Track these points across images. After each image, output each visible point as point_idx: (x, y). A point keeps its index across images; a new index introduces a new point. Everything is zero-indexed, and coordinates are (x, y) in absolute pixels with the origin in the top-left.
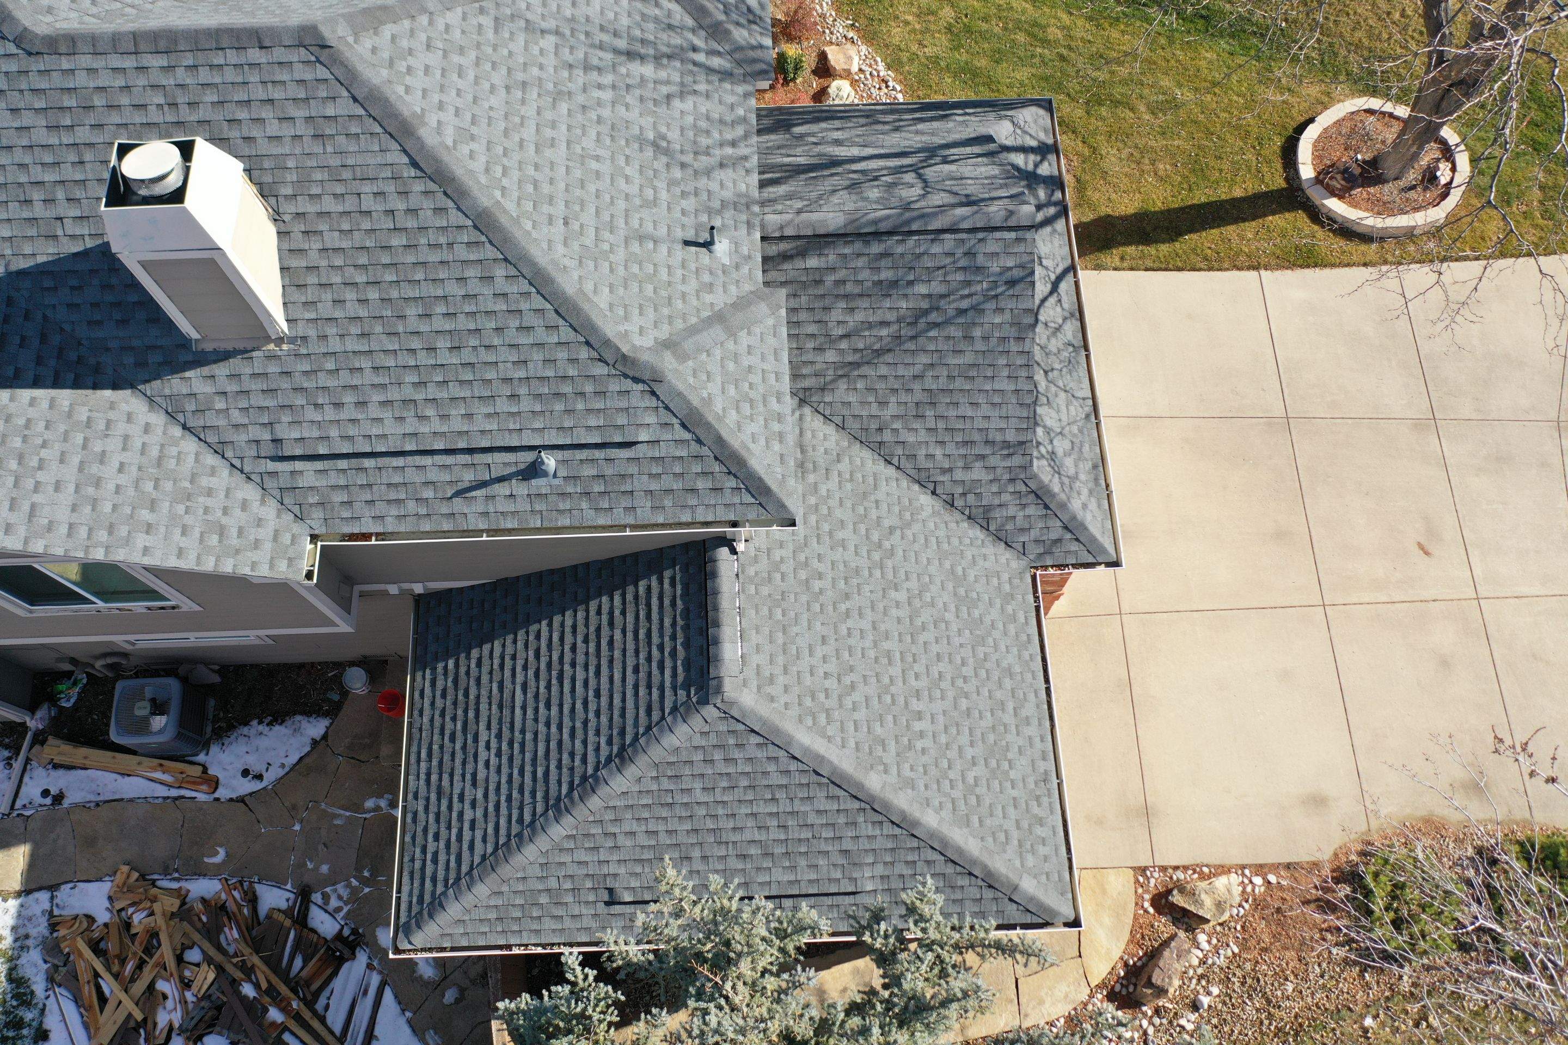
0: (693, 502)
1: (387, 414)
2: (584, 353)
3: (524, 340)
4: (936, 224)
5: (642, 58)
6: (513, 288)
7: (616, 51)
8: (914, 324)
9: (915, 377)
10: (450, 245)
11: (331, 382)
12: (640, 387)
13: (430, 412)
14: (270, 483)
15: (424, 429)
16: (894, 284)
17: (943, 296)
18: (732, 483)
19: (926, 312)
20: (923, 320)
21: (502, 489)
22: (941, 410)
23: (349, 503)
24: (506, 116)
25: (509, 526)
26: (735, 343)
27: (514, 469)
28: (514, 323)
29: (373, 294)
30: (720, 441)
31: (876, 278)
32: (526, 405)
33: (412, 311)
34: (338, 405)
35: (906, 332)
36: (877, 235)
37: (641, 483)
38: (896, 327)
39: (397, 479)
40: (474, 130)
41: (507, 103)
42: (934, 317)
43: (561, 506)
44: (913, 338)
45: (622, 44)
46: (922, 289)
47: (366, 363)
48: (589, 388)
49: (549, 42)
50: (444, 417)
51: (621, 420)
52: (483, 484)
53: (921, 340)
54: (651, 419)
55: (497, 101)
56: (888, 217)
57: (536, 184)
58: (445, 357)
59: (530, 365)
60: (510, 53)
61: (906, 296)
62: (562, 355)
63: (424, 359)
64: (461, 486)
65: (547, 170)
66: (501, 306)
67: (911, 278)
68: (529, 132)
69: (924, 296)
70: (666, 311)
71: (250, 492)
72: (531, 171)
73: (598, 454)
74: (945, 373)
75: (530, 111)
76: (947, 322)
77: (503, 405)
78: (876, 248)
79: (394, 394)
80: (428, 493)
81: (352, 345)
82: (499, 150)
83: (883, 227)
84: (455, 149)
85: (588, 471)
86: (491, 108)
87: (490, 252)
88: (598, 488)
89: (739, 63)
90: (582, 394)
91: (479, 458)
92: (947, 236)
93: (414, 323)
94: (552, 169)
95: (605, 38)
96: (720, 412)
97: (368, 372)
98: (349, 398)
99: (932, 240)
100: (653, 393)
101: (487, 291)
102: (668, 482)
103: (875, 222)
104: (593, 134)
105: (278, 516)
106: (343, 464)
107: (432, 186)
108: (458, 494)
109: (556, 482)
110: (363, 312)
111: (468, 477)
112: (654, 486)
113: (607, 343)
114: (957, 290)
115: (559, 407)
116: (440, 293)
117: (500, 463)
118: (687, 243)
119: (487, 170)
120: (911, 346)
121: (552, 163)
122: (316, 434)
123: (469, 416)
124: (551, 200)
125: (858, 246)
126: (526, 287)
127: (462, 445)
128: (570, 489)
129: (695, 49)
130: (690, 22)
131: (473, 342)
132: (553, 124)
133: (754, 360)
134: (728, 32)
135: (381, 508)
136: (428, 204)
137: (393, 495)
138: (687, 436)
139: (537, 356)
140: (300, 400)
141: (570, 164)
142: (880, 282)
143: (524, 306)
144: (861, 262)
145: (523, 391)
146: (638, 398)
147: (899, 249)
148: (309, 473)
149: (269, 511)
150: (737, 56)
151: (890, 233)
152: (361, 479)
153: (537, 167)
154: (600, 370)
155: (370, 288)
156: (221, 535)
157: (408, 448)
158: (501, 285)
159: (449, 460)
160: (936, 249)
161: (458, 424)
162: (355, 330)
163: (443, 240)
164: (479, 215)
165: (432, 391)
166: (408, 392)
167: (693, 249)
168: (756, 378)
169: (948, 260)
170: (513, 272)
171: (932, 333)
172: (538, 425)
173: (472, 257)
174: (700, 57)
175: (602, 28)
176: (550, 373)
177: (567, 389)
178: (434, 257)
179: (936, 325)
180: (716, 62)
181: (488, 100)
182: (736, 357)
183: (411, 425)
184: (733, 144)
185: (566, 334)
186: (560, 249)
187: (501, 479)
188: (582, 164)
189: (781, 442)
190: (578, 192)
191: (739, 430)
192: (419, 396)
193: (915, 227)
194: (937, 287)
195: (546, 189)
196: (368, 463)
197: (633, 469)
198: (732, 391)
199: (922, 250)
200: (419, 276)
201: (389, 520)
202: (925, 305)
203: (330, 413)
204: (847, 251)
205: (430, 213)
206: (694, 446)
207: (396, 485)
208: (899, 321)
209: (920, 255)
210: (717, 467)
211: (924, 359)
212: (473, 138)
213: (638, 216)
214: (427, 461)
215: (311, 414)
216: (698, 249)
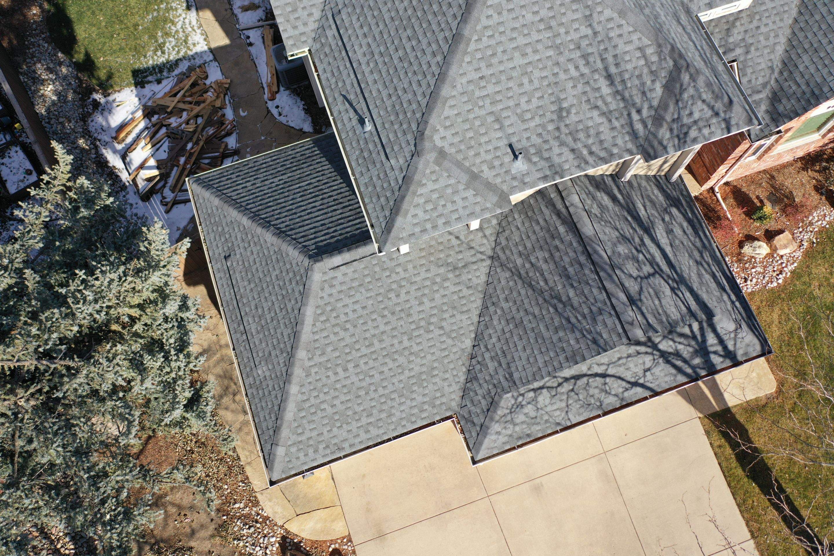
0: (374, 200)
1: (365, 48)
2: (418, 115)
3: (415, 86)
4: (608, 285)
5: (612, 83)
6: (434, 68)
7: (606, 69)
8: (552, 297)
9: (526, 310)
10: (442, 30)
11: (369, 18)
12: (413, 148)
13: (372, 65)
14: (323, 20)
15: (364, 67)
16: (568, 277)
17: (572, 306)
18: (387, 213)
19: (560, 301)
20: (556, 301)
21: (352, 113)
22: (515, 332)
23: (326, 55)
24: (524, 25)
25: (339, 125)
26: (464, 189)
27: (361, 113)
28: (420, 77)
29: (410, 12)
30: (403, 197)
31: (567, 266)
32: (388, 103)
33: (409, 32)
34: (362, 27)
35: (547, 295)
36: (589, 256)
37: (374, 172)
38: (547, 288)
39: (341, 68)
40: (505, 13)
41: (532, 23)
42: (560, 306)
43: (354, 143)
44: (545, 299)
45: (613, 70)
46: (571, 293)
47: (381, 27)
48: (405, 126)
49: (585, 31)
50: (372, 72)
51: (396, 148)
52: (351, 105)
53: (545, 305)
54: (401, 161)
55: (529, 17)
57: (494, 55)
58: (395, 57)
59: (405, 95)
60: (564, 14)
61: (564, 286)
62: (414, 106)
63: (392, 49)
64: (347, 96)
65: (505, 57)
66: (425, 67)
67: (575, 285)
68: (521, 41)
69: (568, 296)
70: (463, 147)
71: (317, 14)
72: (500, 49)
73: (379, 146)
74: (534, 326)
75: (535, 36)
76: (560, 315)
77: (384, 94)
78: (583, 259)
79: (374, 46)
80: (340, 84)
81: (387, 16)
82: (502, 29)
83: (595, 257)
84: (487, 7)
85: (371, 146)
86: (524, 16)
87: (445, 48)
88: (366, 154)
89: (647, 139)
90: (401, 125)
91: (360, 96)
92: (604, 294)
93: (404, 36)
94: (508, 60)
95: (610, 60)
96: (418, 193)
97: (378, 30)
98: (366, 29)
99: (599, 287)
100: (413, 156)
101: (429, 57)
102: (378, 183)
103: (596, 252)
104: (544, 74)
105: (312, 31)
106: (340, 43)
108: (344, 97)
109: (362, 135)
110: (401, 13)
111: (352, 97)
112: (374, 179)
113: (426, 122)
114: (579, 313)
115: (392, 118)
116: (420, 38)
117: (361, 106)
118: (510, 146)
119: (486, 28)
120: (541, 301)
121: (512, 59)
122: (347, 25)
123: (375, 82)
124: (489, 66)
125: (580, 249)
126: (436, 73)
127: (363, 86)
128: (361, 142)
129: (639, 111)
130: (655, 103)
131: (406, 65)
132: (536, 51)
133: (460, 203)
134: (661, 125)
135: (328, 69)
136: (455, 9)
137: (335, 71)
138: (400, 182)
139: (410, 96)
140: (358, 11)
141: (518, 68)
142: (566, 269)
143: (429, 77)
144: (572, 254)
145: (394, 98)
146: (408, 150)
147: (587, 272)
148: (331, 32)
149: (312, 25)
150: (651, 137)
151: (593, 263)
152: (337, 54)
153: (504, 52)
154: (414, 126)
155: (412, 9)
156: (293, 11)
157: (354, 65)
158: (433, 62)
159: (356, 85)
160: (595, 291)
161: (370, 79)
162: (393, 14)
163: (443, 25)
164: (459, 34)
165: (380, 61)
166: (376, 52)
167: (509, 150)
168: (450, 207)
169: (592, 301)
170: (441, 64)
171: (551, 309)
172: (382, 113)
173: (440, 42)
174: (635, 117)
175: (615, 56)
176: (405, 106)
177: (401, 117)
178: (434, 27)
179: (556, 309)
180: (639, 127)
181: (527, 13)
182: (456, 192)
183: (363, 61)
184: (591, 153)
185: (424, 103)
186: (464, 80)
187: (355, 111)
188: (522, 75)
189: (421, 231)
190: (503, 78)
191: (414, 206)
192: (376, 57)
193: (602, 274)
194: (575, 301)
195: (495, 61)
196: (344, 53)
197: (378, 165)
198: (435, 196)
199: (592, 284)
200: (424, 26)
201: (325, 75)
202: (564, 299)
203: (357, 25)
204: (575, 244)
205: (452, 13)
206: (397, 187)
207: (339, 69)
208: (551, 289)
209: (588, 284)
210: (392, 203)
211: (537, 312)
212: (499, 14)
213: (510, 114)
214: (352, 76)
215: (354, 18)
216: (511, 153)
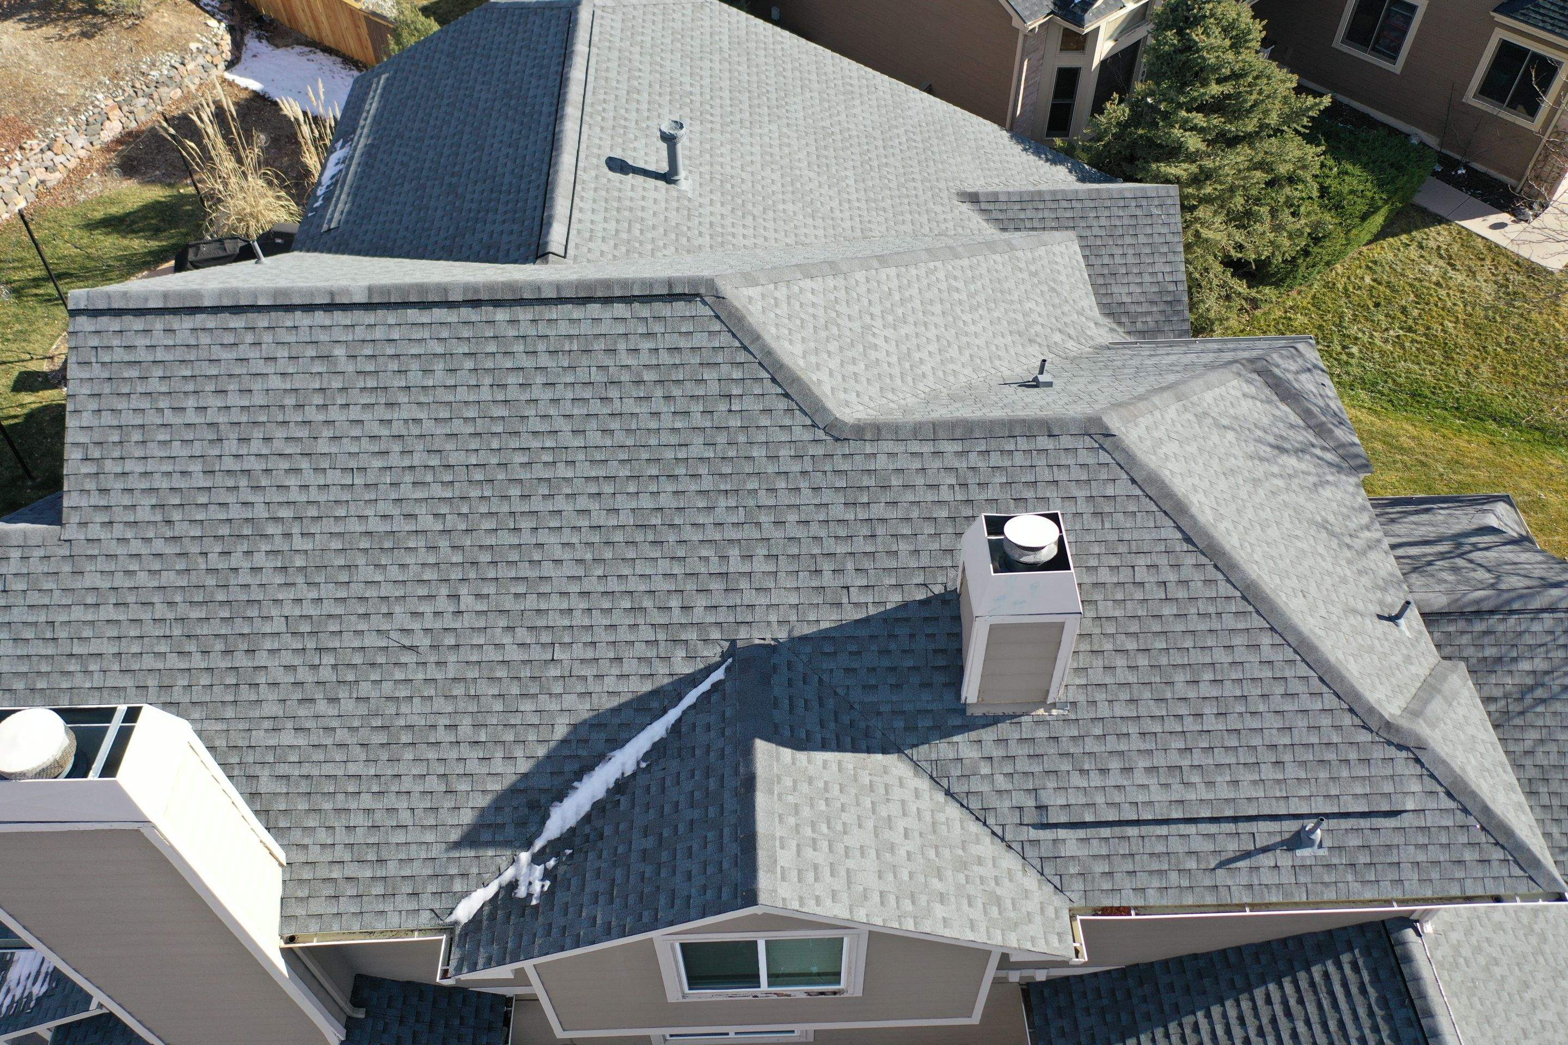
0: (1460, 874)
1: (1152, 781)
2: (1347, 720)
3: (1288, 706)
5: (1287, 452)
6: (1277, 656)
7: (1271, 446)
8: (1521, 699)
9: (1526, 753)
10: (1219, 614)
11: (1096, 748)
12: (1404, 754)
13: (1196, 779)
14: (1030, 852)
15: (1191, 796)
16: (1499, 660)
17: (1546, 673)
18: (1498, 854)
19: (1532, 688)
20: (1529, 696)
21: (1266, 860)
22: (1555, 786)
23: (1110, 874)
24: (1233, 499)
25: (1274, 899)
26: (1455, 713)
27: (1278, 839)
28: (1279, 689)
29: (1142, 661)
30: (1486, 810)
31: (1480, 655)
32: (1292, 771)
33: (1180, 677)
34: (1104, 771)
35: (1515, 707)
36: (1479, 614)
37: (1410, 854)
38: (1503, 703)
39: (1160, 848)
40: (1221, 510)
41: (1229, 487)
42: (1539, 693)
43: (1326, 879)
44: (1522, 713)
46: (1525, 666)
47: (1133, 729)
48: (1353, 756)
49: (1231, 436)
50: (1210, 784)
51: (1388, 788)
52: (1247, 855)
53: (1530, 717)
54: (1415, 787)
55: (1223, 485)
56: (1487, 598)
57: (1273, 559)
58: (1211, 723)
59: (1295, 732)
60: (1215, 445)
61: (1511, 672)
62: (1326, 721)
63: (1191, 725)
64: (1224, 856)
65: (1274, 547)
66: (1267, 673)
67: (1515, 655)
68: (1251, 513)
69: (1528, 673)
70: (1394, 681)
71: (1010, 861)
72: (1266, 548)
73: (1364, 823)
74: (1555, 749)
75: (1244, 495)
77: (1268, 772)
79: (1160, 760)
80: (1191, 864)
81: (1120, 710)
82: (1241, 528)
84: (1217, 526)
85: (1354, 841)
86: (1222, 491)
87: (1258, 622)
88: (1363, 858)
89: (1343, 458)
90: (1347, 761)
91: (1243, 827)
93: (1182, 689)
94: (1277, 547)
95: (1261, 434)
97: (1134, 737)
98: (1115, 764)
100: (1417, 760)
101: (1253, 658)
102: (1436, 853)
104: (1287, 516)
105: (1040, 888)
106: (1105, 832)
107: (1203, 560)
108: (1221, 865)
109: (1321, 852)
110: (1132, 678)
111: (1232, 847)
112: (1421, 857)
113: (1371, 710)
115: (1323, 774)
116: (1208, 660)
117: (1266, 832)
118: (1379, 617)
119: (1241, 546)
121: (1274, 541)
122: (1082, 800)
123: (1235, 783)
124: (1287, 574)
126: (1290, 655)
127: (1229, 813)
128: (1335, 861)
130: (1301, 422)
131: (1240, 708)
132: (1262, 507)
133: (1472, 730)
134: (1331, 431)
135: (1142, 880)
136: (1197, 576)
137: (1155, 866)
138: (1452, 805)
139: (1301, 722)
140: (1065, 766)
141: (1285, 542)
142: (1485, 658)
143: (1288, 673)
144: (1465, 639)
145: (1287, 757)
146: (1403, 764)
147: (1501, 628)
148: (1071, 842)
149: (1031, 881)
150: (1341, 451)
151: (1492, 612)
152: (1124, 849)
153: (1267, 544)
154: (1364, 737)
155: (1140, 655)
156: (999, 906)
157: (1175, 815)
158: (1267, 653)
159: (1213, 828)
160: (1536, 627)
161: (1225, 792)
162: (1123, 695)
163: (1212, 610)
165: (1198, 758)
166: (1174, 758)
167: (1385, 623)
168: (1481, 748)
169: (1549, 638)
170: (1278, 640)
171: (1540, 709)
172: (1305, 792)
173: (1240, 626)
174: (1318, 452)
175: (1255, 426)
176: (1315, 740)
177: (1330, 756)
178: (1202, 626)
179: (1543, 701)
180: (1329, 457)
181: (1218, 484)
182: (1461, 727)
183: (1177, 792)
184: (1367, 528)
185: (1330, 701)
187: (1265, 850)
188: (1292, 543)
190: (1299, 568)
191: (1495, 800)
192: (1186, 762)
195: (1280, 564)
196: (1132, 831)
197: (1398, 839)
199: (1523, 628)
200: (1188, 643)
201: (1150, 892)
202: (1529, 681)
203: (1096, 780)
204: (1451, 629)
205: (1200, 584)
206: (1460, 816)
207: (1159, 855)
208: (1506, 697)
209: (1520, 634)
210: (1483, 838)
211: (1533, 735)
212: (1222, 517)
213: (1341, 591)
214: (1191, 829)
215: (1077, 780)
216: (1388, 623)
